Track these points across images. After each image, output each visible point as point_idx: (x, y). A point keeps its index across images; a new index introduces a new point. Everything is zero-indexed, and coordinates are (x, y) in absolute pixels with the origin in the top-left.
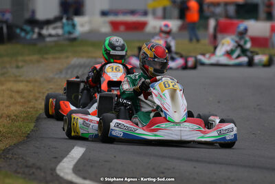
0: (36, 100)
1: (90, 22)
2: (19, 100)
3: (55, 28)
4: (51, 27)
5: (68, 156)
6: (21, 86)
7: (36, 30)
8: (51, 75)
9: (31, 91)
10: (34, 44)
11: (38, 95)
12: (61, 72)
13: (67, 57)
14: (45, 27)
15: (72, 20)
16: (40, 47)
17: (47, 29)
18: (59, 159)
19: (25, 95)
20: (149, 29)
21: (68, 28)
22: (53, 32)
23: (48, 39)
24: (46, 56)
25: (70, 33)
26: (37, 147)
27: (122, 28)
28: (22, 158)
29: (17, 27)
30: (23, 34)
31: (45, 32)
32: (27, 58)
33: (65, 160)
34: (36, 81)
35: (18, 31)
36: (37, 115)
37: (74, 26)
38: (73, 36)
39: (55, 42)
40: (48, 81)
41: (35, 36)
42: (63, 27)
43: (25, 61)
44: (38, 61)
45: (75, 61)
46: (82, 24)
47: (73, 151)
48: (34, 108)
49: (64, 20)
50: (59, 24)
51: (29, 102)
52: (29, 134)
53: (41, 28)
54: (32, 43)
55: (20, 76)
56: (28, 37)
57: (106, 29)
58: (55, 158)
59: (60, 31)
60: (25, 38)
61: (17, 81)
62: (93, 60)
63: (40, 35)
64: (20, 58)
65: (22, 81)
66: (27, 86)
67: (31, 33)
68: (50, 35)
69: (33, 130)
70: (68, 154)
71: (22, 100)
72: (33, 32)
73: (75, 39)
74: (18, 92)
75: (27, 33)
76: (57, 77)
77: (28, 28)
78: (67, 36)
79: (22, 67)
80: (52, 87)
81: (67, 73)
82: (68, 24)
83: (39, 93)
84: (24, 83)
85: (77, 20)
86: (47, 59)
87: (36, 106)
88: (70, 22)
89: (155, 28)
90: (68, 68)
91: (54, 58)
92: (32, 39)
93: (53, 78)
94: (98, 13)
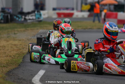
0: (23, 49)
1: (48, 13)
2: (15, 48)
3: (32, 16)
4: (30, 15)
5: (37, 74)
6: (16, 42)
7: (23, 17)
8: (30, 37)
9: (21, 45)
11: (24, 46)
12: (35, 36)
13: (38, 29)
14: (27, 16)
15: (40, 12)
16: (25, 24)
17: (28, 16)
18: (33, 75)
19: (18, 46)
20: (74, 16)
21: (38, 16)
22: (31, 18)
23: (29, 21)
24: (28, 29)
25: (39, 18)
26: (23, 70)
27: (62, 16)
28: (17, 75)
29: (15, 15)
30: (17, 19)
31: (27, 18)
32: (19, 30)
33: (36, 76)
34: (23, 40)
35: (15, 17)
36: (24, 56)
37: (40, 15)
38: (40, 20)
39: (32, 22)
40: (28, 40)
41: (23, 20)
42: (35, 16)
43: (18, 31)
44: (24, 31)
45: (41, 31)
46: (44, 14)
47: (39, 72)
48: (22, 52)
49: (36, 12)
50: (33, 14)
51: (20, 49)
52: (20, 64)
53: (26, 16)
55: (16, 38)
56: (20, 20)
57: (55, 16)
58: (32, 75)
59: (34, 17)
60: (18, 20)
61: (14, 40)
63: (25, 19)
64: (16, 30)
65: (17, 40)
66: (19, 42)
67: (21, 18)
68: (30, 19)
69: (21, 63)
70: (37, 73)
71: (17, 49)
72: (22, 18)
73: (41, 21)
74: (15, 45)
75: (19, 18)
76: (33, 38)
77: (20, 16)
78: (37, 19)
79: (17, 34)
82: (38, 14)
83: (25, 45)
84: (18, 41)
85: (42, 12)
86: (28, 30)
87: (23, 51)
88: (39, 13)
89: (77, 16)
91: (31, 30)
92: (21, 21)
93: (31, 39)
94: (51, 9)
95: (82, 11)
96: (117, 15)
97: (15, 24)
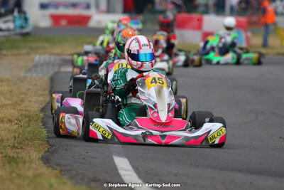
3: (5, 22)
4: (2, 21)
8: (22, 74)
11: (23, 96)
12: (29, 70)
13: (28, 54)
15: (24, 13)
22: (3, 26)
25: (22, 27)
27: (64, 22)
37: (26, 19)
38: (25, 31)
39: (6, 36)
40: (21, 80)
42: (14, 21)
49: (16, 14)
50: (10, 18)
57: (45, 23)
59: (11, 26)
62: (57, 57)
73: (27, 34)
80: (29, 87)
81: (36, 71)
83: (21, 94)
88: (22, 16)
89: (99, 22)
90: (36, 66)
93: (25, 77)
95: (108, 11)
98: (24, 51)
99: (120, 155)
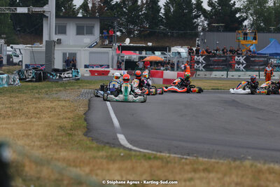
3: (68, 74)
4: (66, 73)
10: (57, 82)
14: (63, 73)
16: (60, 83)
22: (67, 76)
23: (64, 79)
25: (76, 76)
27: (96, 74)
29: (48, 73)
30: (51, 77)
31: (62, 75)
35: (49, 75)
37: (78, 72)
39: (68, 81)
41: (58, 77)
42: (72, 73)
45: (83, 90)
54: (56, 81)
56: (54, 78)
57: (88, 74)
59: (71, 75)
60: (52, 79)
63: (60, 77)
67: (55, 76)
68: (66, 77)
72: (57, 75)
73: (78, 79)
75: (53, 76)
77: (54, 74)
78: (74, 77)
82: (75, 71)
92: (56, 79)
94: (83, 66)
95: (119, 68)
96: (162, 73)
97: (50, 83)
98: (77, 87)
99: (120, 133)
